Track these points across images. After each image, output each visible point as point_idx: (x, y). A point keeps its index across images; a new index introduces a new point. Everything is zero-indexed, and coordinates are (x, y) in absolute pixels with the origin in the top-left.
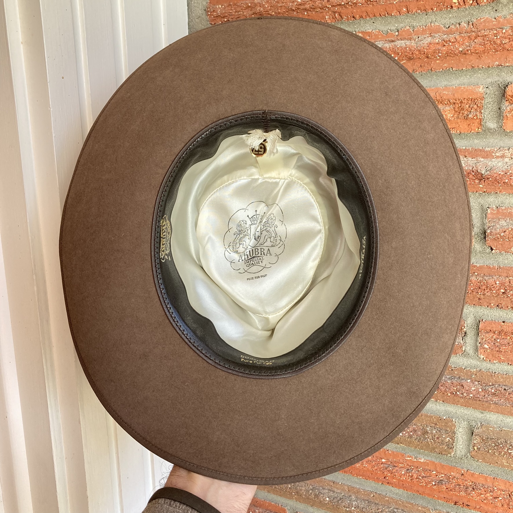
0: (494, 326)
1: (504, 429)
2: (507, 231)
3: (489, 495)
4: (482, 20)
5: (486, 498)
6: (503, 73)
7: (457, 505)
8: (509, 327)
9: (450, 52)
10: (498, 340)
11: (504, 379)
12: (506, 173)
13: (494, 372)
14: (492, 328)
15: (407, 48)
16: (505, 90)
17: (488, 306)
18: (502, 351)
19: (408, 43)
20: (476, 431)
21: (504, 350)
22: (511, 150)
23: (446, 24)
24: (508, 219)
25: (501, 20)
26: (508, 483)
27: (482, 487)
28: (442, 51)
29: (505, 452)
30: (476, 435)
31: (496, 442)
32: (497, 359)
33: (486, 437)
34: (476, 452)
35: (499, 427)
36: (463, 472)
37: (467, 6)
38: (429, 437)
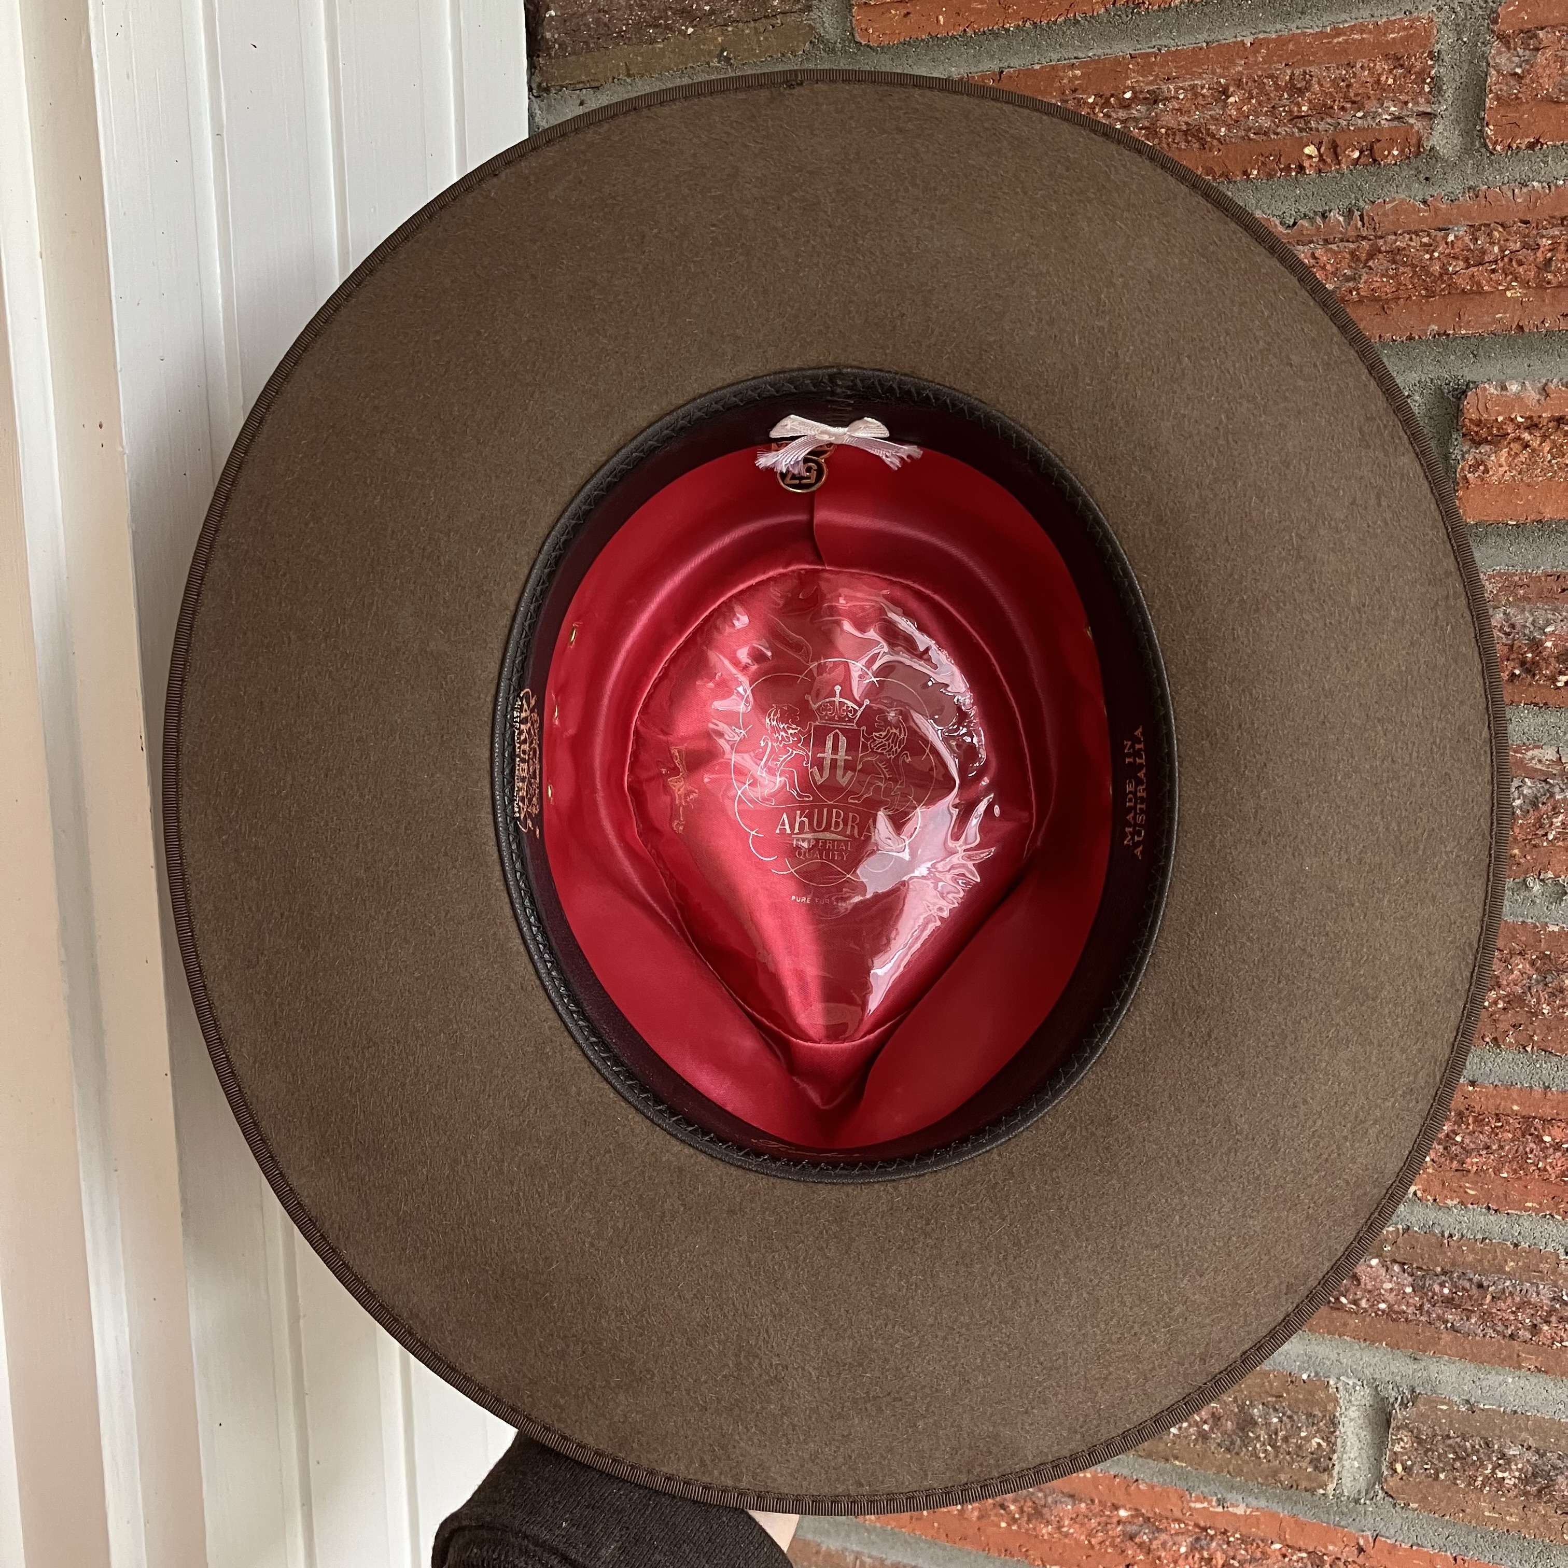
1: (1482, 1406)
4: (1388, 206)
6: (1452, 357)
8: (1487, 1099)
10: (1458, 1139)
11: (1477, 1254)
13: (1446, 1235)
16: (1459, 406)
18: (1469, 1171)
20: (1399, 1416)
21: (1475, 1168)
23: (1287, 214)
25: (1443, 207)
29: (1487, 1478)
30: (1398, 1428)
31: (1459, 1446)
32: (1455, 1195)
33: (1430, 1431)
34: (1401, 1479)
35: (1468, 1401)
36: (1362, 1542)
37: (1344, 166)
38: (1258, 1437)
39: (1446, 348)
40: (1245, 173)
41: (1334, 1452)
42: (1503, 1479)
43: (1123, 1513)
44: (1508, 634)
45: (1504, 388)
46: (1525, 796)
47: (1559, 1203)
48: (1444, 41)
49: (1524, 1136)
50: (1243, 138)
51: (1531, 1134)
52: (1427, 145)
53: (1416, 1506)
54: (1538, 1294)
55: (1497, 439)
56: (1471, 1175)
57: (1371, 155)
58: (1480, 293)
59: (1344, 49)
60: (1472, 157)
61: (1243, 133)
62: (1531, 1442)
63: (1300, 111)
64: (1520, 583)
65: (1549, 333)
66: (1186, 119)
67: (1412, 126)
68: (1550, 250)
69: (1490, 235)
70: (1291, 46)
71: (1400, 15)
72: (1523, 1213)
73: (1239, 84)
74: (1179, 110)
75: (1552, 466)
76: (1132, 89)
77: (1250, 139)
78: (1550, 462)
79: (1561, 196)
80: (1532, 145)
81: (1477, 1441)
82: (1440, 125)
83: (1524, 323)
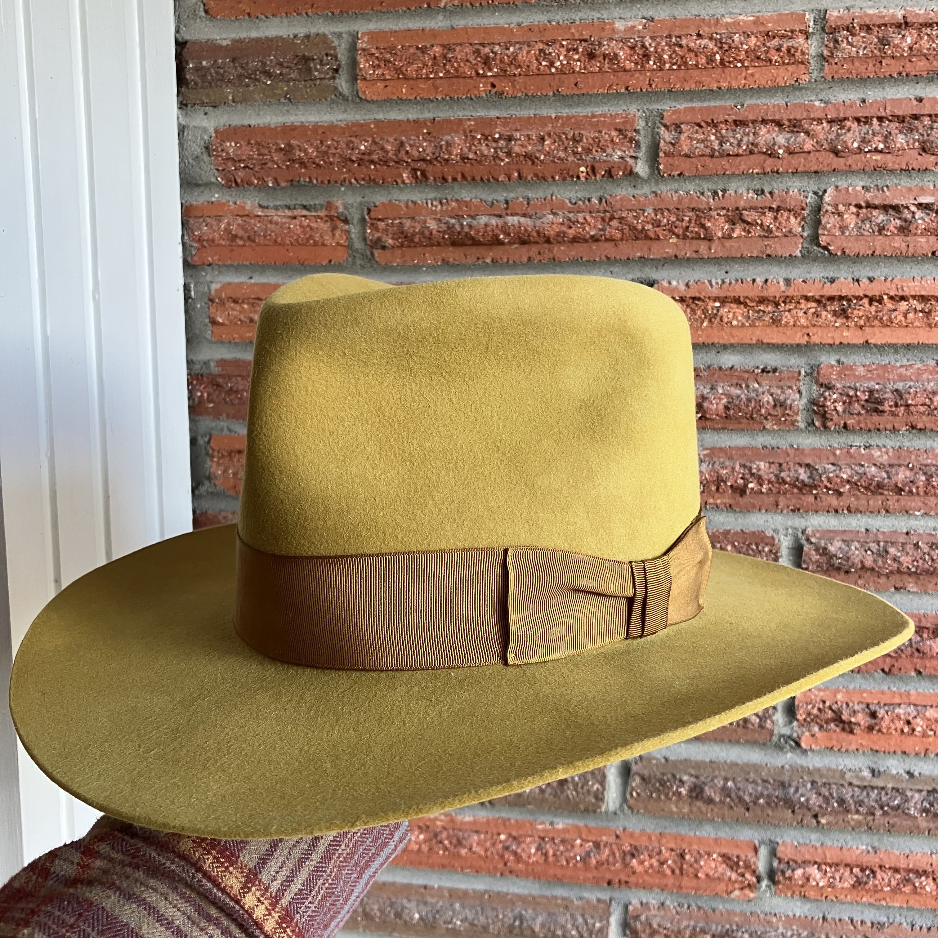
1: (671, 758)
3: (654, 860)
4: (618, 198)
5: (651, 866)
6: (647, 268)
7: (611, 885)
9: (579, 237)
15: (520, 227)
19: (523, 220)
20: (634, 768)
23: (572, 198)
25: (642, 199)
26: (679, 837)
27: (645, 850)
28: (568, 234)
29: (674, 794)
30: (634, 775)
31: (661, 779)
33: (648, 774)
34: (636, 799)
35: (665, 757)
36: (618, 832)
37: (598, 177)
38: (568, 788)
39: (644, 264)
40: (553, 178)
41: (604, 789)
42: (681, 792)
43: (503, 837)
45: (670, 283)
48: (641, 124)
50: (552, 161)
52: (635, 171)
57: (610, 174)
58: (659, 239)
59: (597, 124)
60: (654, 178)
61: (552, 159)
62: (693, 772)
63: (577, 151)
65: (688, 259)
67: (628, 162)
68: (688, 222)
69: (663, 214)
70: (573, 120)
71: (621, 111)
73: (549, 135)
74: (522, 145)
76: (499, 133)
77: (555, 162)
79: (692, 198)
80: (679, 175)
81: (670, 776)
82: (640, 163)
83: (678, 254)
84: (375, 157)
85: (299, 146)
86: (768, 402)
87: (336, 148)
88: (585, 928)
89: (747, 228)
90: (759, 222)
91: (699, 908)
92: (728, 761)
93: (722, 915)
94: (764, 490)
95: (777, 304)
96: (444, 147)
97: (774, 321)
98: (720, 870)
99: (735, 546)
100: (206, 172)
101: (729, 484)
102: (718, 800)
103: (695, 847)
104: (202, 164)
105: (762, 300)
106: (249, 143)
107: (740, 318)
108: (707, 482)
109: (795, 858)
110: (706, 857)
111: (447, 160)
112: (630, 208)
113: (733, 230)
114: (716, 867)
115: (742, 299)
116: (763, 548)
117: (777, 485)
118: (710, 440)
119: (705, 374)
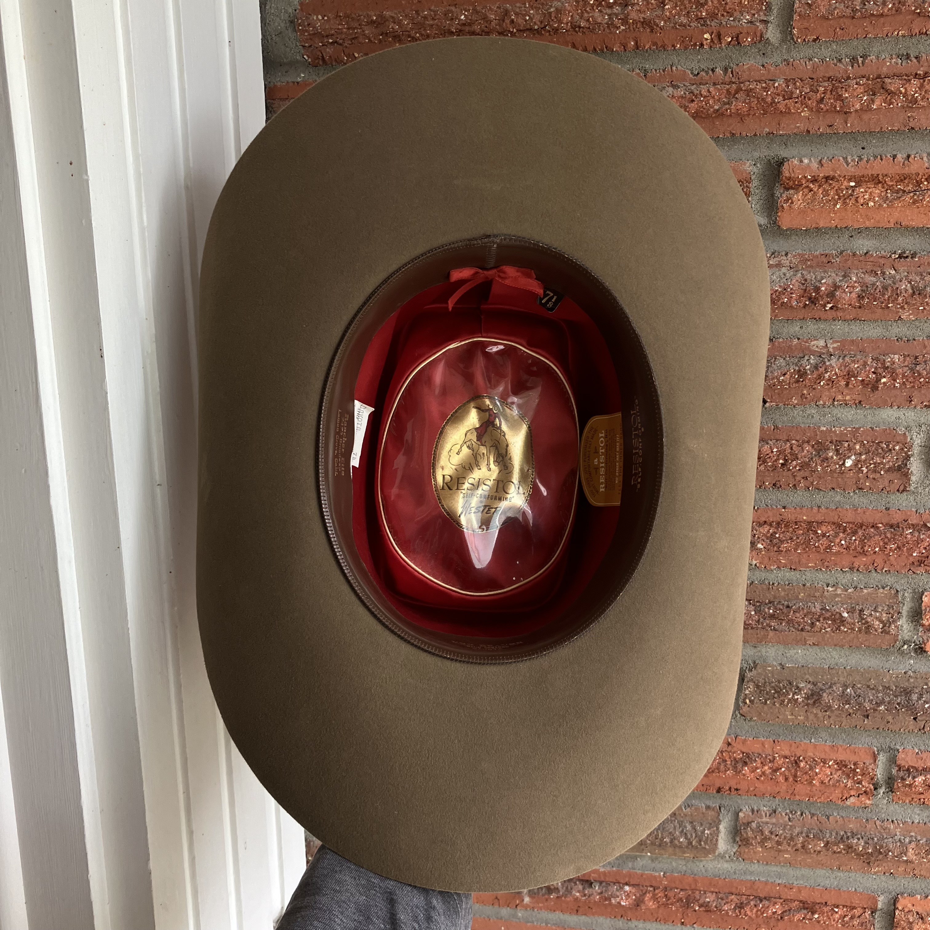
0: (770, 513)
1: (787, 665)
2: (788, 373)
3: (766, 768)
4: (745, 67)
5: (764, 773)
6: (775, 145)
7: (721, 793)
8: (791, 515)
9: (702, 111)
10: (777, 536)
11: (785, 591)
12: (785, 290)
13: (771, 583)
14: (768, 517)
16: (779, 170)
17: (760, 487)
18: (782, 551)
20: (749, 676)
21: (785, 549)
22: (789, 255)
23: (694, 69)
24: (788, 356)
25: (772, 69)
26: (794, 744)
27: (758, 757)
28: (690, 108)
29: (790, 700)
30: (748, 682)
31: (777, 686)
32: (775, 563)
33: (763, 681)
34: (749, 706)
35: (781, 664)
36: (730, 740)
37: (723, 45)
39: (772, 140)
40: (674, 46)
42: (798, 699)
44: (803, 284)
45: (801, 161)
46: (811, 364)
47: (824, 563)
49: (808, 531)
50: (673, 27)
51: (812, 530)
52: (766, 37)
53: (756, 718)
54: (815, 607)
55: (797, 187)
56: (783, 553)
57: (737, 40)
58: (789, 113)
60: (786, 44)
61: (673, 25)
62: (810, 679)
63: (702, 15)
64: (809, 259)
65: (822, 134)
66: (643, 15)
67: (758, 27)
68: (823, 93)
69: (795, 84)
72: (808, 569)
74: (640, 11)
75: (823, 200)
77: (676, 28)
78: (822, 198)
79: (828, 66)
80: (814, 40)
81: (785, 683)
82: (771, 27)
83: (810, 129)
84: (477, 28)
85: (393, 17)
86: (906, 290)
87: (433, 19)
88: (694, 835)
89: (889, 98)
90: (903, 91)
91: (813, 815)
92: (849, 667)
93: (837, 822)
94: (896, 385)
95: (919, 183)
96: (553, 15)
97: (914, 202)
98: (835, 776)
99: (864, 445)
100: (291, 50)
101: (861, 379)
102: (836, 707)
103: (811, 754)
104: (288, 40)
105: (903, 179)
106: (337, 16)
107: (877, 199)
108: (837, 377)
109: (916, 766)
110: (822, 764)
111: (556, 30)
112: (757, 78)
113: (873, 101)
114: (831, 774)
115: (880, 177)
116: (894, 446)
117: (911, 379)
118: (841, 332)
119: (837, 259)
